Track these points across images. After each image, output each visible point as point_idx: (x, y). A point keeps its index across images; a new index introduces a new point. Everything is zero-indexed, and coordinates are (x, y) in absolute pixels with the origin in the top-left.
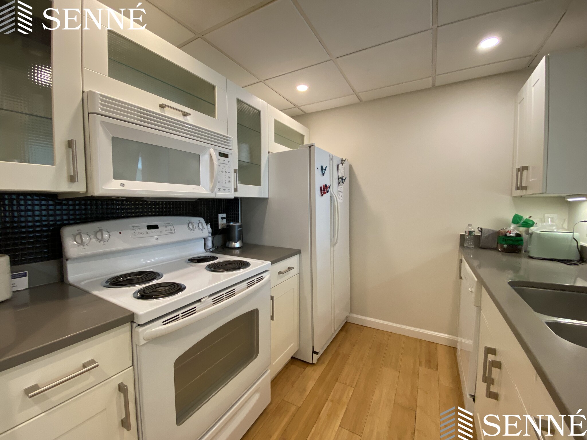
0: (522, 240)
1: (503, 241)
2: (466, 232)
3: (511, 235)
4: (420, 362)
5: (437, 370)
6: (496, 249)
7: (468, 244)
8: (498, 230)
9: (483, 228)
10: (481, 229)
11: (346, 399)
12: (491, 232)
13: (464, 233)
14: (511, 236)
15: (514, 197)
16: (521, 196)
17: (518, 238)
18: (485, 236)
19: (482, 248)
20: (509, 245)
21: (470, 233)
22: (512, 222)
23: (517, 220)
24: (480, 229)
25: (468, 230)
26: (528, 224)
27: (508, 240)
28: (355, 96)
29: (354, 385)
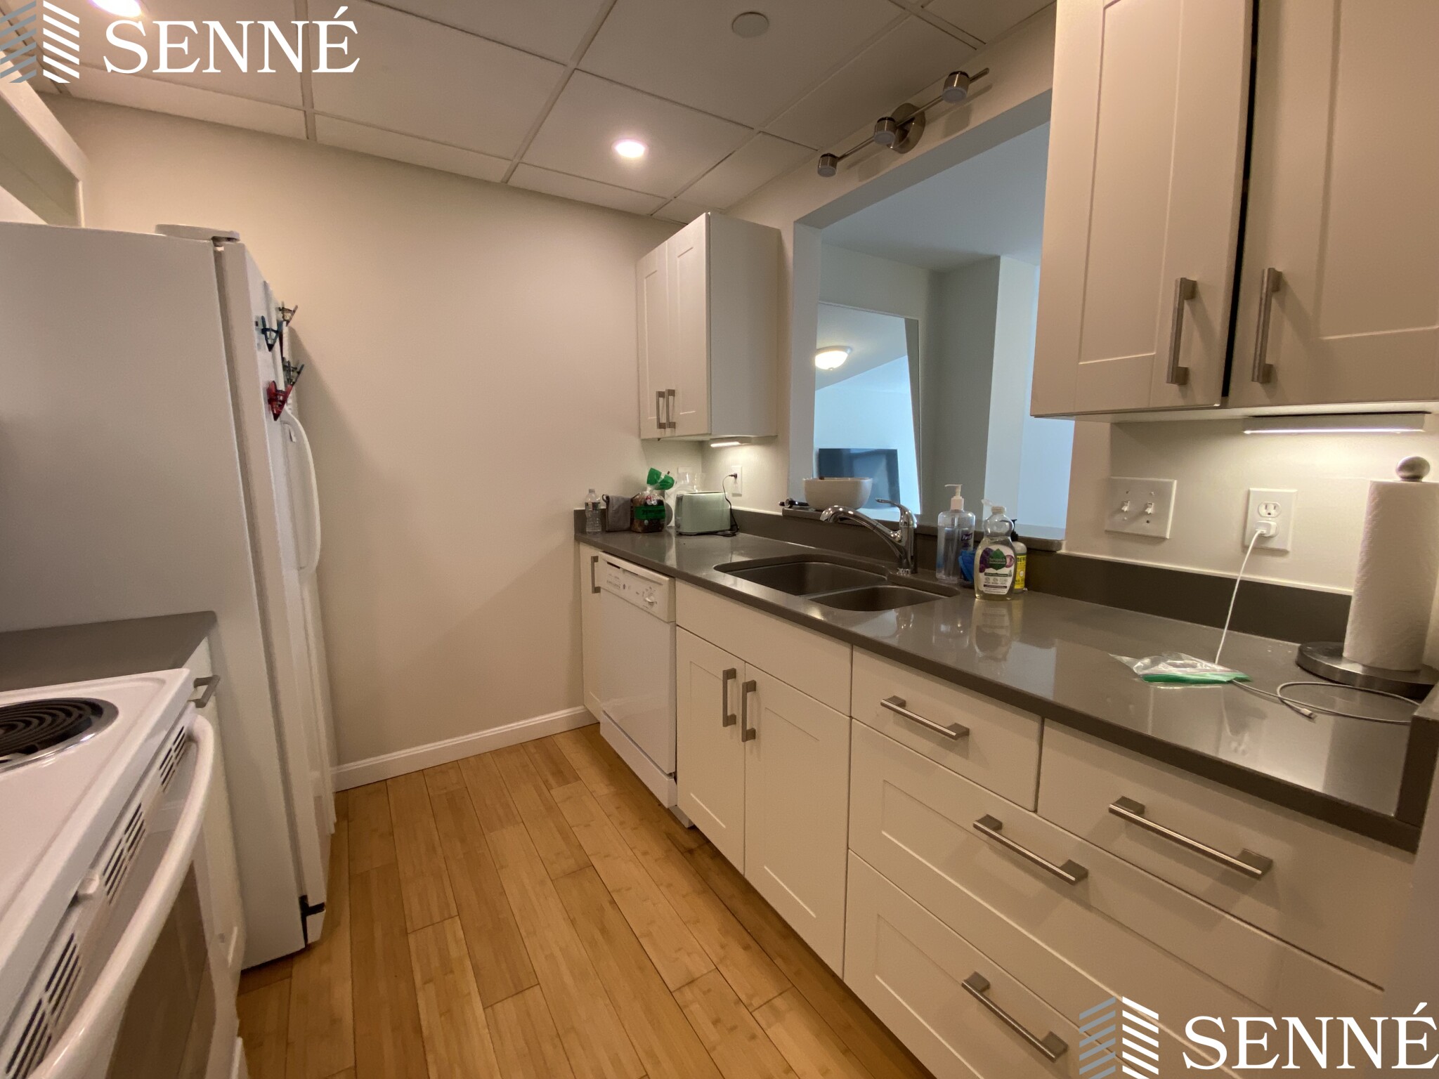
0: (664, 510)
1: (643, 514)
2: (587, 504)
3: (653, 502)
4: (546, 782)
5: (578, 778)
6: (630, 530)
7: (593, 527)
8: (630, 497)
9: (610, 495)
10: (608, 497)
11: (456, 951)
12: (622, 502)
13: (584, 508)
14: (652, 505)
15: (643, 440)
16: (659, 439)
17: (660, 507)
18: (614, 509)
19: (609, 532)
20: (651, 521)
21: (595, 505)
22: (648, 483)
23: (653, 478)
24: (605, 498)
25: (589, 500)
26: (666, 484)
27: (650, 511)
28: (301, 114)
29: (454, 912)
